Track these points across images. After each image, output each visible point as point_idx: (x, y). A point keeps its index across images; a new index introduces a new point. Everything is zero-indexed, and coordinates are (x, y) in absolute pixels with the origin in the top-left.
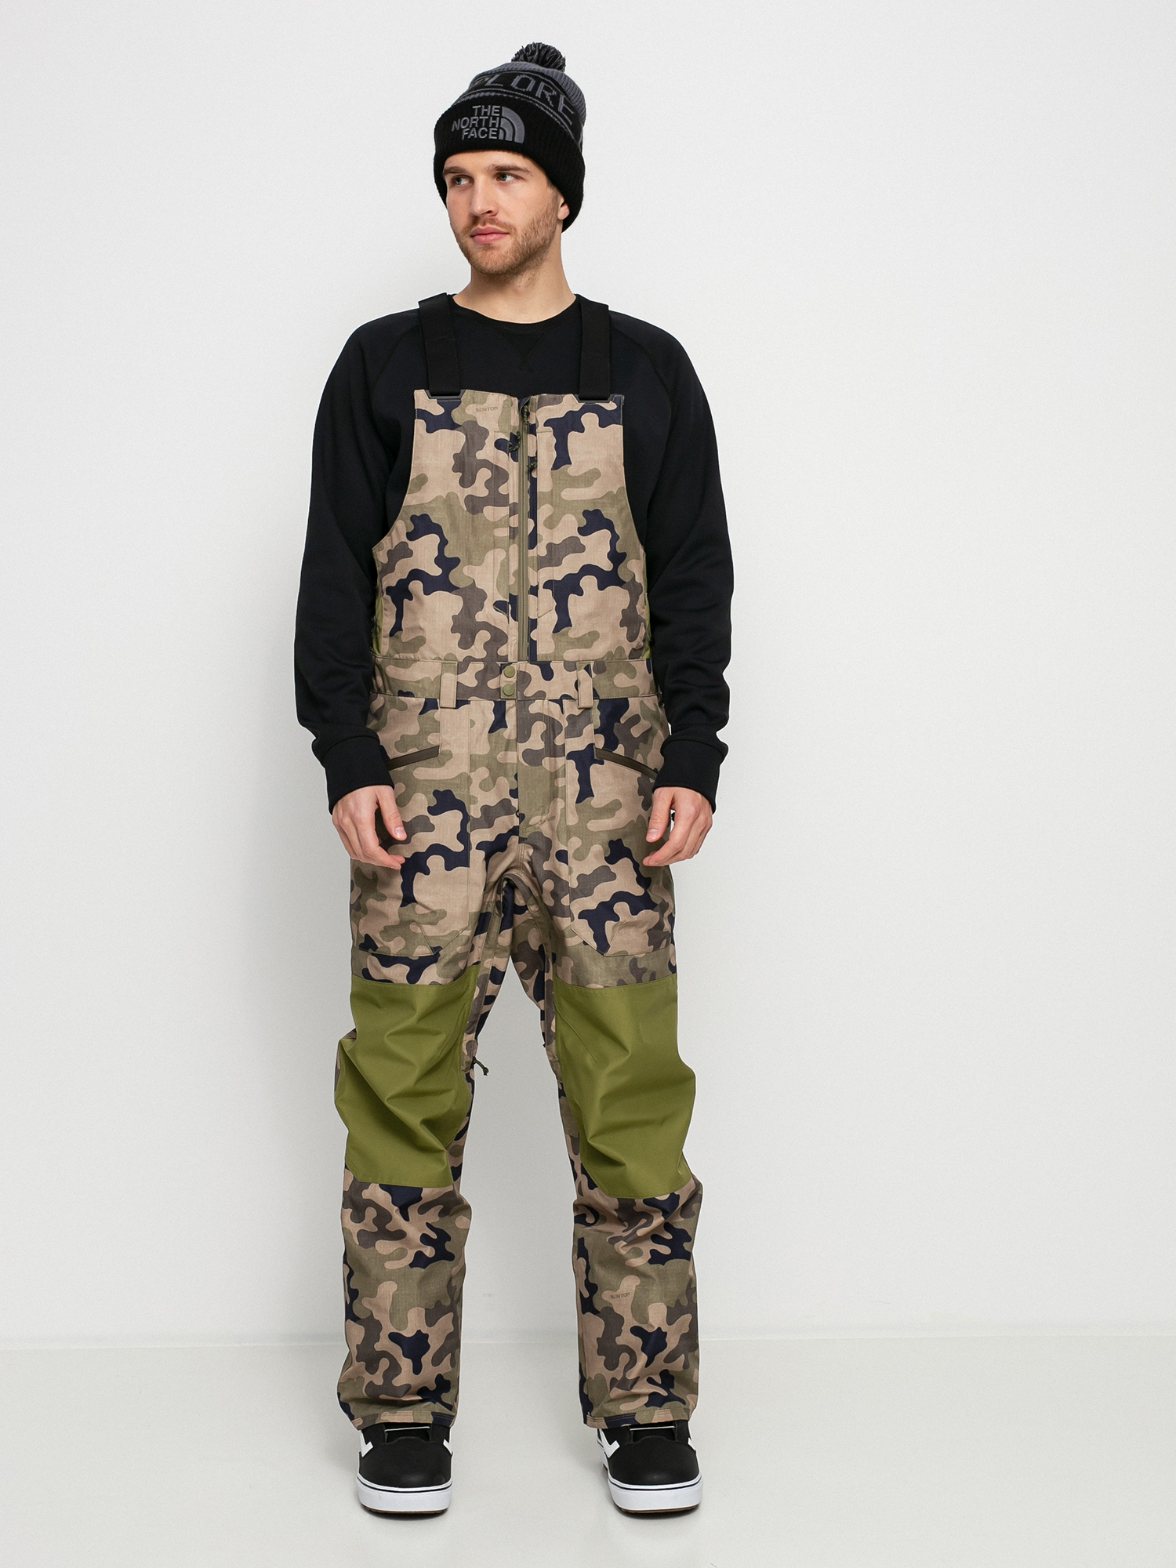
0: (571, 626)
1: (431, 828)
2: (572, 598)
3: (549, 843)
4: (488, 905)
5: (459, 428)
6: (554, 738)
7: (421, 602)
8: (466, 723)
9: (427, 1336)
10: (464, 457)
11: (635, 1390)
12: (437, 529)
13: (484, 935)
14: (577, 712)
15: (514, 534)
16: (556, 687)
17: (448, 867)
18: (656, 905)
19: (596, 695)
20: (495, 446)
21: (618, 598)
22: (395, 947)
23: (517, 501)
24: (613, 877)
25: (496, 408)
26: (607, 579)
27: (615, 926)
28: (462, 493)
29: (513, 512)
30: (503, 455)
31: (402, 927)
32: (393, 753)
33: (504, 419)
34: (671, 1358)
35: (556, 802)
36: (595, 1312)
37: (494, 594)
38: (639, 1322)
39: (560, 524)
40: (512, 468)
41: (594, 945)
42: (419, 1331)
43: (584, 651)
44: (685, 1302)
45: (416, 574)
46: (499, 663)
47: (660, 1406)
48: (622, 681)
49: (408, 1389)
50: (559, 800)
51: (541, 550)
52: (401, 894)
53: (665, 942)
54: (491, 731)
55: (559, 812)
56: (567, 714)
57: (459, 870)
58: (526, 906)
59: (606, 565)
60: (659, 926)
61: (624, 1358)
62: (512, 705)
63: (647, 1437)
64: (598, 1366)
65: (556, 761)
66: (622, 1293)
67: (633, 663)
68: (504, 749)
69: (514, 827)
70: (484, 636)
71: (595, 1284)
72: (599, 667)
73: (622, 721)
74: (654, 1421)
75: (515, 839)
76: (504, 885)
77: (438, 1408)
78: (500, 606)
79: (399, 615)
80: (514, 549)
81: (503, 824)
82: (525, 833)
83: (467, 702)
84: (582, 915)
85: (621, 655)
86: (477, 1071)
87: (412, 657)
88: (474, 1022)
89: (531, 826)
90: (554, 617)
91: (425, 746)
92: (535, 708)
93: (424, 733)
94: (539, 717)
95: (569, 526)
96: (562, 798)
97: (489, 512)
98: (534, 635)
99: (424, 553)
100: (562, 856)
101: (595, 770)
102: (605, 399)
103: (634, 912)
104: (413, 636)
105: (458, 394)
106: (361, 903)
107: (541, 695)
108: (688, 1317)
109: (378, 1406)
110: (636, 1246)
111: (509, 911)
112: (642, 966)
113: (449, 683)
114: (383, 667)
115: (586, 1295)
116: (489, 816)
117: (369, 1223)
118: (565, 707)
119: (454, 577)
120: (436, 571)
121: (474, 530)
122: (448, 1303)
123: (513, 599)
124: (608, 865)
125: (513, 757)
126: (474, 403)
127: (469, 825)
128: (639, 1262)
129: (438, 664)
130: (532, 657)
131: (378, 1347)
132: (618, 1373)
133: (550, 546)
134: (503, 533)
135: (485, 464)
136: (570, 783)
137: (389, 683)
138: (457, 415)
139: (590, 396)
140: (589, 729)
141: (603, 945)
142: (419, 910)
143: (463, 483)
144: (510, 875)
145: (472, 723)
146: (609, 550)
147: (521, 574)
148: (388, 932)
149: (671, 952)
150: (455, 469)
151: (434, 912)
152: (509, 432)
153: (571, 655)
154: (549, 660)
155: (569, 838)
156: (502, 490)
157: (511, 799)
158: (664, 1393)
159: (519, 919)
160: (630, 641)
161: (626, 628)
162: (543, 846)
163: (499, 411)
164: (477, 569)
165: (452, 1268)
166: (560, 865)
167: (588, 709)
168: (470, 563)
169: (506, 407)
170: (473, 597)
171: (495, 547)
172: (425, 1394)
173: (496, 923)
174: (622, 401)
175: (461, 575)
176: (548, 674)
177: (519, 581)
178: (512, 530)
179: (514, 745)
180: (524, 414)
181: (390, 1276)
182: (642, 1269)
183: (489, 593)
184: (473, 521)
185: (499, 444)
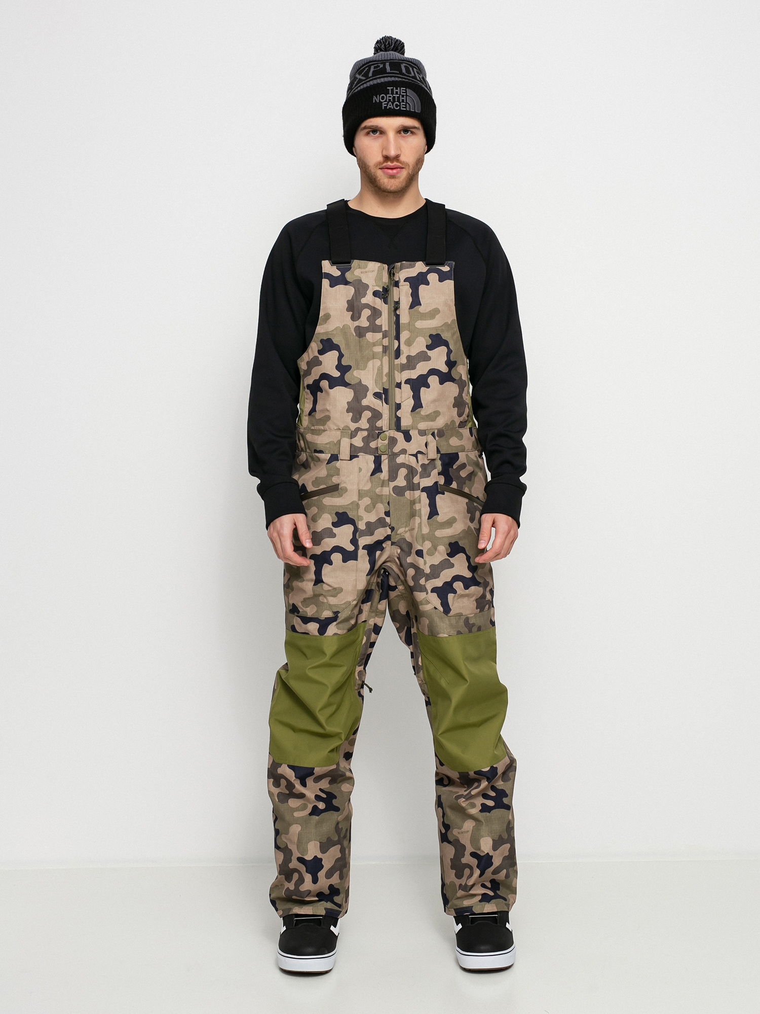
0: (423, 407)
1: (334, 536)
2: (423, 390)
3: (410, 545)
4: (372, 585)
5: (350, 284)
6: (413, 478)
7: (328, 393)
8: (357, 470)
9: (321, 860)
10: (353, 302)
11: (471, 892)
12: (337, 348)
13: (369, 604)
14: (427, 462)
15: (386, 350)
16: (414, 446)
17: (345, 561)
18: (481, 583)
19: (438, 451)
20: (373, 295)
21: (452, 389)
22: (310, 611)
23: (387, 329)
24: (452, 566)
25: (372, 271)
26: (445, 378)
27: (455, 596)
28: (353, 325)
29: (384, 336)
30: (378, 300)
31: (314, 599)
32: (310, 488)
33: (379, 278)
34: (496, 872)
35: (415, 519)
36: (449, 842)
37: (373, 388)
38: (475, 849)
39: (415, 343)
40: (384, 308)
41: (441, 609)
42: (316, 857)
43: (431, 423)
44: (505, 836)
45: (324, 376)
46: (377, 432)
47: (489, 902)
48: (454, 442)
49: (309, 893)
50: (417, 518)
51: (403, 360)
52: (314, 577)
53: (487, 606)
54: (372, 474)
55: (417, 525)
56: (420, 463)
57: (351, 563)
58: (396, 586)
59: (444, 369)
60: (483, 596)
61: (467, 871)
62: (385, 458)
63: (479, 922)
64: (451, 876)
65: (414, 493)
66: (465, 830)
67: (461, 430)
68: (380, 486)
69: (388, 535)
70: (367, 414)
71: (448, 824)
72: (440, 434)
73: (455, 467)
74: (485, 911)
75: (389, 543)
76: (382, 572)
77: (329, 905)
78: (377, 395)
79: (315, 402)
80: (386, 359)
81: (380, 534)
82: (395, 539)
83: (357, 456)
84: (433, 590)
85: (453, 426)
86: (365, 690)
87: (323, 428)
88: (363, 659)
89: (398, 534)
90: (412, 402)
91: (330, 484)
92: (400, 459)
93: (330, 476)
94: (403, 465)
95: (421, 344)
96: (419, 517)
97: (370, 336)
98: (399, 413)
99: (329, 363)
100: (420, 553)
101: (439, 498)
102: (442, 264)
103: (466, 587)
104: (323, 415)
105: (349, 263)
106: (290, 584)
107: (404, 451)
108: (508, 846)
109: (293, 903)
110: (472, 801)
111: (386, 589)
112: (472, 622)
113: (345, 444)
114: (304, 435)
115: (443, 831)
116: (371, 528)
117: (283, 789)
118: (419, 459)
119: (348, 377)
120: (336, 374)
121: (361, 347)
122: (336, 839)
123: (386, 391)
124: (449, 558)
125: (387, 491)
126: (359, 268)
127: (358, 534)
128: (474, 811)
129: (339, 433)
130: (398, 428)
131: (291, 866)
132: (463, 881)
133: (408, 357)
134: (379, 349)
135: (367, 306)
136: (424, 507)
137: (308, 445)
138: (349, 276)
139: (433, 262)
140: (435, 472)
141: (447, 609)
142: (326, 587)
143: (353, 318)
144: (384, 566)
145: (360, 470)
146: (446, 359)
147: (390, 375)
148: (306, 601)
149: (492, 613)
150: (348, 310)
151: (335, 589)
152: (382, 286)
153: (422, 426)
154: (408, 429)
155: (424, 541)
156: (378, 322)
157: (386, 517)
158: (491, 893)
159: (392, 594)
160: (459, 417)
161: (456, 408)
162: (406, 547)
163: (375, 273)
164: (362, 372)
165: (338, 816)
166: (418, 559)
167: (433, 460)
168: (358, 369)
169: (380, 271)
170: (360, 390)
171: (374, 358)
172: (321, 896)
173: (376, 596)
174: (453, 266)
175: (354, 376)
176: (408, 438)
177: (389, 381)
178: (384, 347)
179: (387, 484)
180: (391, 274)
181: (297, 821)
182: (476, 816)
183: (370, 387)
184: (360, 342)
185: (375, 294)
